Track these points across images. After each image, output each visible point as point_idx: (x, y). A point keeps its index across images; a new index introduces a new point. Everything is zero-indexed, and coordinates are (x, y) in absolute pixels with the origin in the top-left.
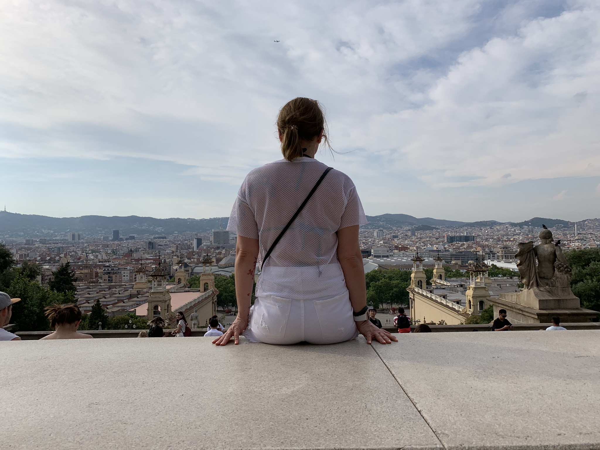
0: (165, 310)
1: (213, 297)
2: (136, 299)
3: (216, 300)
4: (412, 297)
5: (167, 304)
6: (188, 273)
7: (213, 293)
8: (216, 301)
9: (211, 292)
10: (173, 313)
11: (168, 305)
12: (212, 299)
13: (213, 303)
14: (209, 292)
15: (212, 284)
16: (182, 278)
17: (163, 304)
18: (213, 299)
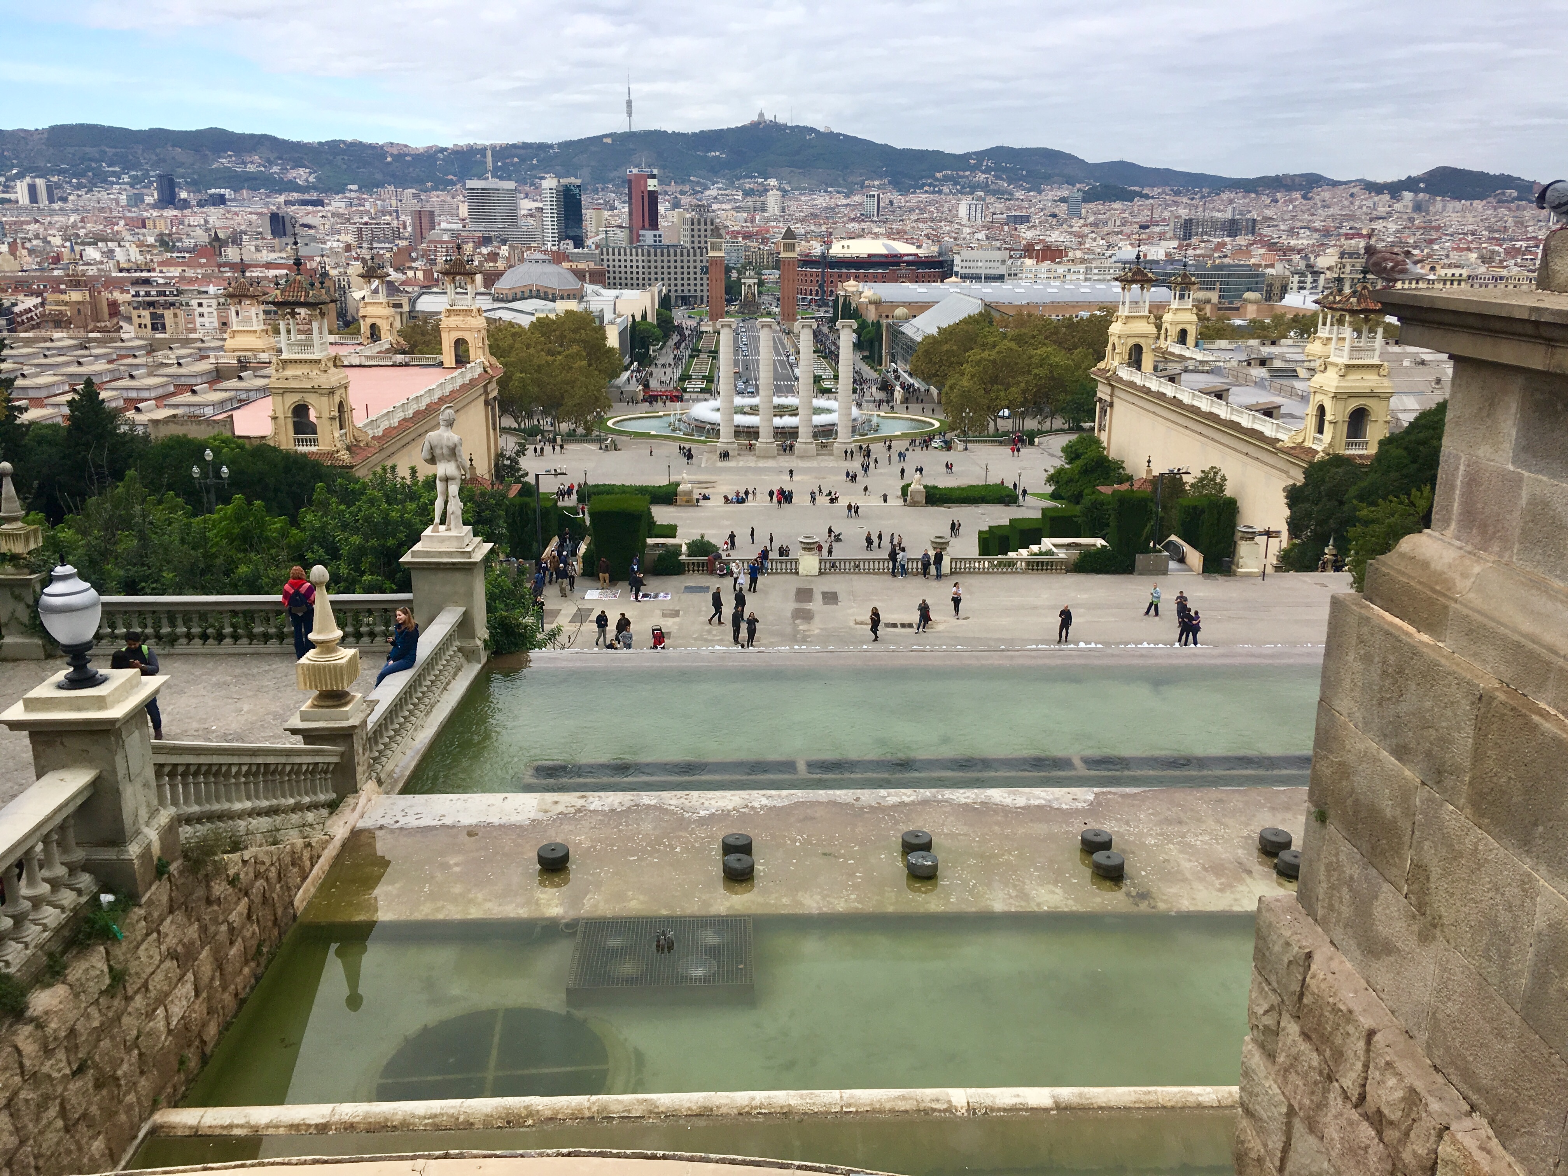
0: (333, 419)
1: (485, 386)
2: (233, 383)
3: (495, 393)
4: (1108, 398)
5: (337, 399)
6: (401, 313)
7: (486, 371)
8: (495, 398)
9: (480, 370)
10: (359, 429)
11: (341, 405)
12: (482, 391)
13: (487, 403)
14: (473, 370)
15: (481, 345)
16: (384, 326)
17: (325, 399)
18: (486, 393)
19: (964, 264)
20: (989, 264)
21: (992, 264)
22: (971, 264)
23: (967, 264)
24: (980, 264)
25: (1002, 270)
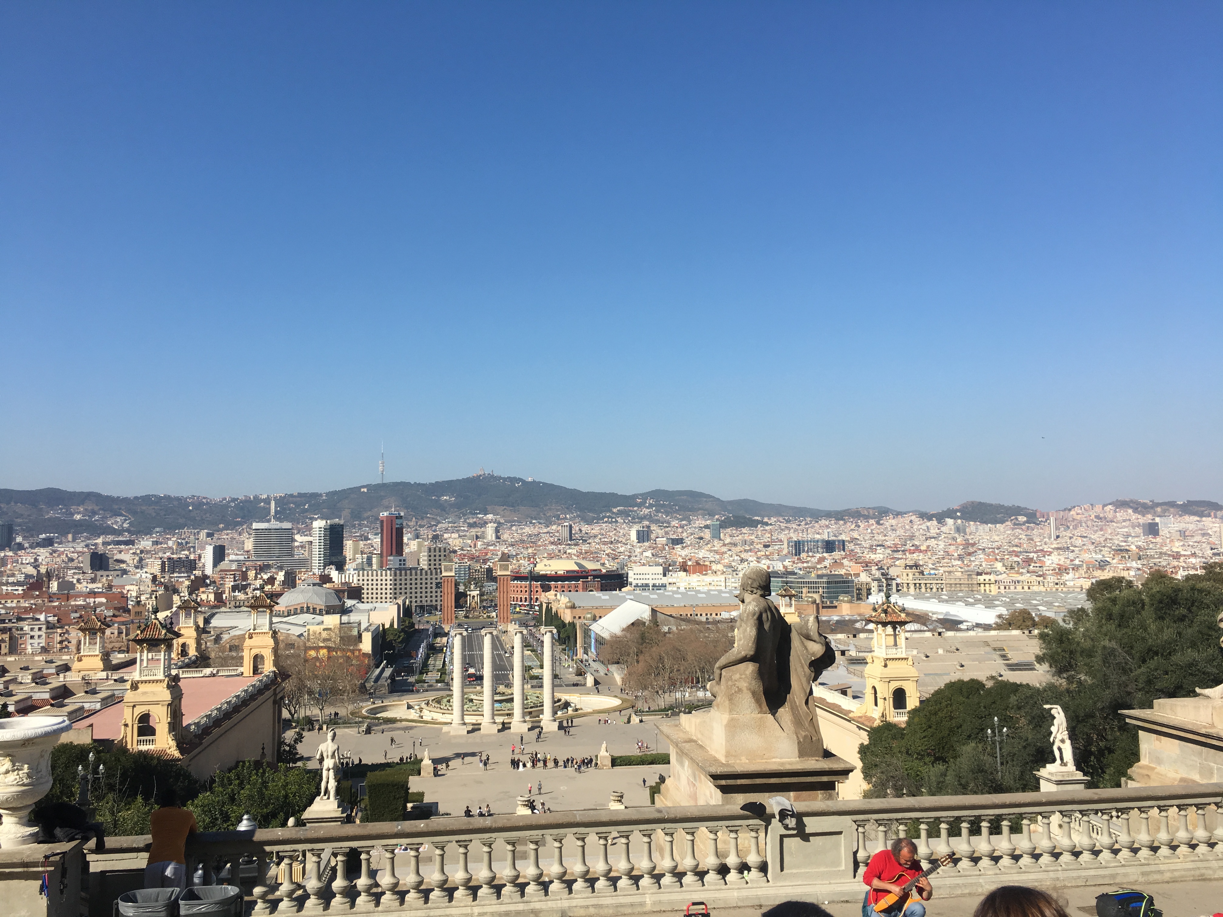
0: (169, 723)
1: (275, 689)
5: (173, 708)
7: (276, 678)
10: (185, 730)
11: (175, 712)
12: (272, 693)
13: (275, 702)
15: (269, 657)
16: (193, 644)
17: (165, 709)
18: (275, 694)
19: (636, 576)
20: (654, 577)
21: (657, 577)
22: (641, 577)
23: (639, 577)
24: (647, 577)
25: (665, 580)
